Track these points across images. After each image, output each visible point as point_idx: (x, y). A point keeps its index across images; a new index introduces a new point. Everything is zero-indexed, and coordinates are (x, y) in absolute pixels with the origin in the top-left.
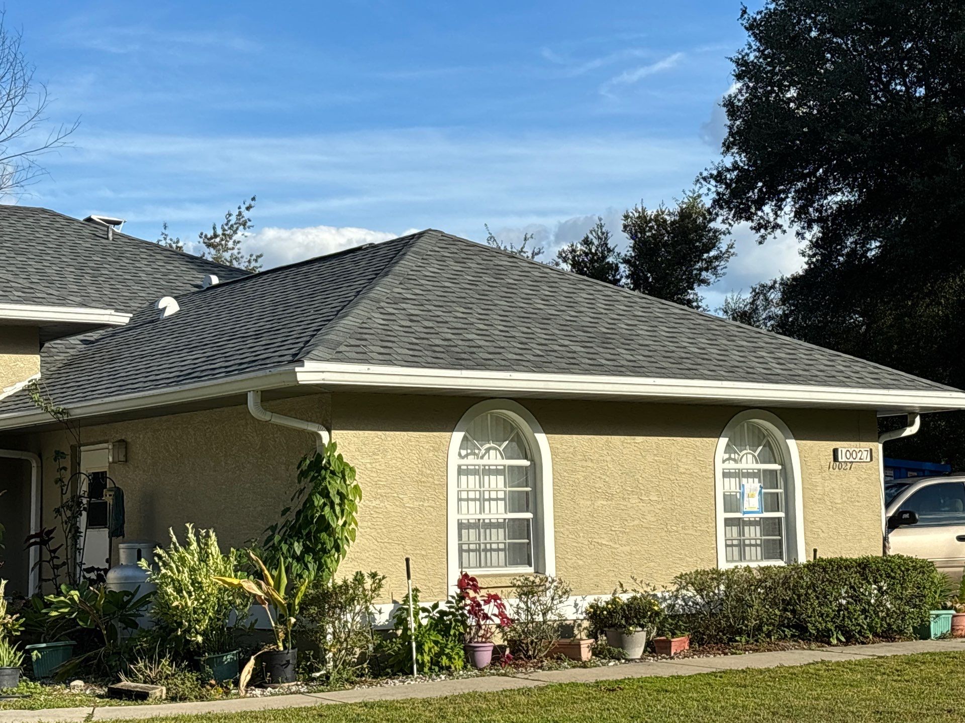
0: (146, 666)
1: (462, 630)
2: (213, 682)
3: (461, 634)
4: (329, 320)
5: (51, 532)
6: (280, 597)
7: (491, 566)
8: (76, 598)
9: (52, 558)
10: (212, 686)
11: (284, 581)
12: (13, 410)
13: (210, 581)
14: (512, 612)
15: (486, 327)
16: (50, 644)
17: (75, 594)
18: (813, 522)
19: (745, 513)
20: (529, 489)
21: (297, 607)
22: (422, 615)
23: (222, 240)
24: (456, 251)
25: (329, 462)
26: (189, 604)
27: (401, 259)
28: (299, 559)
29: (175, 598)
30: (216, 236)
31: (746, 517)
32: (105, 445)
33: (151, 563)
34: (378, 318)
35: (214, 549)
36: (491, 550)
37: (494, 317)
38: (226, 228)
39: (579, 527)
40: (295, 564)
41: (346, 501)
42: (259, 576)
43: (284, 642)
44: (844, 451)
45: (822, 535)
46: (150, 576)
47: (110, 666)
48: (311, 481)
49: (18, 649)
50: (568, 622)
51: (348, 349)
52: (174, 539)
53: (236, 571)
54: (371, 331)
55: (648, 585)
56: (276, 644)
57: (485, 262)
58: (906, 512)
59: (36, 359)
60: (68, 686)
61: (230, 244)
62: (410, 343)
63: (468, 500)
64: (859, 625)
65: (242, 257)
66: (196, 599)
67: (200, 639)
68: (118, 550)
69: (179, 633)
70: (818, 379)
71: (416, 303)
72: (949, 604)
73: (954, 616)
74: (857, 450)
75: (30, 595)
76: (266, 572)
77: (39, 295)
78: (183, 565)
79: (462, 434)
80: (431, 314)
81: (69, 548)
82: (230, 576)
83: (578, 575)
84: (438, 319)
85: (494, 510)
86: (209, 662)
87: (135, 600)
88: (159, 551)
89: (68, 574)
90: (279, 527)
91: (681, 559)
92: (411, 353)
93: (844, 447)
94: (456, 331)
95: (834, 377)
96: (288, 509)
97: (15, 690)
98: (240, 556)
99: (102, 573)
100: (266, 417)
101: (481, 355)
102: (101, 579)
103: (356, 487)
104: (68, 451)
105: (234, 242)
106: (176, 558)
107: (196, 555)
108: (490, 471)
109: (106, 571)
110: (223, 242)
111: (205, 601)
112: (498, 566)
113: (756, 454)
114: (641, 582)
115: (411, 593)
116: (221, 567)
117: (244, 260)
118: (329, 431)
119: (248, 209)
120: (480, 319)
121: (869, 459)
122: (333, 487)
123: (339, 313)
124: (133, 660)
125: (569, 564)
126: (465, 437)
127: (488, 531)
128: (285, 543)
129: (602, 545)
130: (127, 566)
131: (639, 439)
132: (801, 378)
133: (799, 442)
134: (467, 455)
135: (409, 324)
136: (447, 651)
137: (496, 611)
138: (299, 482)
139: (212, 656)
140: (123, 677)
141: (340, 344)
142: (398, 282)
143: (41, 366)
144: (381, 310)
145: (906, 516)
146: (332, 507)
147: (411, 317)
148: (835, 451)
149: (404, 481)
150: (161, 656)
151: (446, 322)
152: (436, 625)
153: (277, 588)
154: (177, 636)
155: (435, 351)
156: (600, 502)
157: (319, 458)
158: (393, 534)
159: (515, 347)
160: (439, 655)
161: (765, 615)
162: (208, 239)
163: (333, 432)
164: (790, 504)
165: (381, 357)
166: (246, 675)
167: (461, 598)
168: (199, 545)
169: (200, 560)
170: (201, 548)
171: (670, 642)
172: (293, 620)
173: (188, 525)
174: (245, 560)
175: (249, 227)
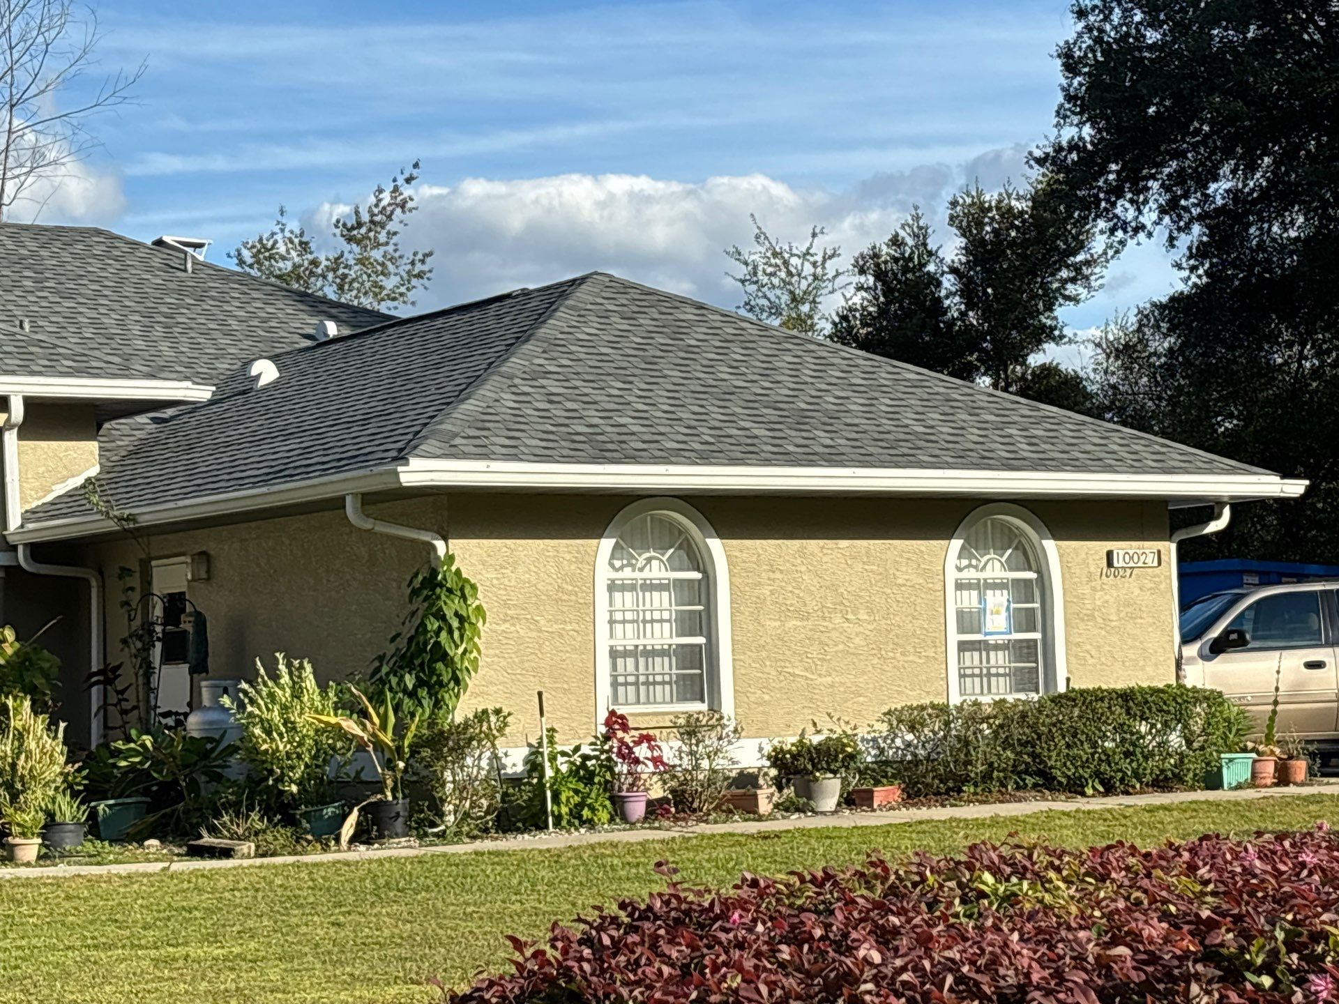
0: (232, 821)
1: (608, 777)
2: (310, 837)
3: (607, 782)
4: (448, 404)
5: (119, 667)
6: (387, 738)
7: (655, 702)
8: (149, 744)
9: (120, 701)
10: (309, 842)
11: (392, 720)
12: (65, 515)
13: (304, 720)
14: (671, 756)
15: (646, 408)
16: (120, 801)
17: (148, 740)
18: (1078, 645)
19: (986, 634)
20: (701, 608)
21: (407, 750)
22: (560, 759)
23: (370, 230)
24: (625, 302)
25: (445, 578)
26: (281, 747)
27: (550, 317)
28: (412, 694)
29: (264, 741)
30: (360, 225)
31: (991, 639)
32: (182, 559)
33: (235, 699)
34: (508, 399)
35: (310, 683)
36: (655, 683)
37: (661, 395)
38: (376, 211)
39: (764, 654)
40: (406, 700)
41: (466, 625)
42: (364, 714)
43: (394, 790)
44: (1121, 553)
45: (1091, 661)
46: (234, 714)
47: (191, 824)
48: (424, 601)
49: (82, 803)
50: (751, 771)
51: (464, 441)
52: (262, 671)
53: (336, 709)
54: (497, 418)
55: (847, 723)
56: (383, 793)
57: (664, 317)
58: (1233, 632)
59: (93, 446)
60: (141, 845)
61: (382, 237)
62: (544, 432)
63: (624, 622)
64: (1120, 770)
65: (401, 257)
66: (289, 742)
67: (294, 788)
68: (200, 688)
69: (271, 782)
70: (1077, 463)
71: (561, 377)
72: (1250, 745)
73: (1255, 761)
74: (1140, 552)
75: (93, 747)
76: (371, 710)
77: (94, 364)
78: (273, 702)
79: (613, 541)
80: (577, 392)
81: (140, 689)
82: (328, 715)
83: (763, 713)
84: (586, 399)
85: (657, 633)
86: (306, 815)
87: (221, 747)
88: (244, 686)
89: (140, 719)
90: (388, 657)
91: (899, 692)
92: (544, 444)
93: (1121, 548)
94: (606, 414)
95: (1100, 459)
96: (398, 635)
97: (79, 848)
98: (341, 691)
99: (182, 718)
100: (367, 524)
101: (632, 444)
102: (180, 723)
103: (479, 608)
104: (135, 567)
105: (388, 233)
106: (264, 694)
107: (287, 689)
108: (649, 587)
109: (186, 715)
110: (372, 234)
111: (300, 744)
112: (664, 702)
113: (1003, 560)
114: (839, 719)
115: (545, 732)
116: (318, 704)
117: (405, 260)
118: (445, 539)
119: (409, 180)
120: (640, 397)
121: (1156, 564)
122: (450, 608)
123: (461, 395)
124: (218, 815)
125: (752, 699)
126: (617, 543)
127: (650, 660)
128: (395, 675)
129: (793, 675)
130: (210, 708)
131: (844, 543)
132: (1054, 463)
133: (1060, 543)
134: (622, 568)
135: (548, 406)
136: (589, 801)
137: (649, 754)
138: (411, 602)
139: (310, 809)
140: (204, 833)
141: (456, 435)
142: (540, 350)
143: (100, 455)
144: (514, 389)
145: (1234, 636)
146: (450, 632)
147: (550, 398)
148: (1109, 554)
149: (540, 600)
150: (251, 808)
151: (595, 403)
152: (577, 771)
153: (384, 727)
154: (268, 786)
155: (574, 441)
156: (792, 623)
157: (434, 573)
158: (526, 665)
159: (679, 433)
160: (581, 805)
161: (994, 759)
162: (349, 230)
163: (450, 541)
164: (1049, 623)
165: (504, 451)
166: (348, 829)
167: (607, 738)
168: (291, 678)
169: (293, 696)
170: (294, 683)
171: (871, 792)
172: (401, 765)
173: (277, 654)
174: (347, 696)
175: (410, 210)
